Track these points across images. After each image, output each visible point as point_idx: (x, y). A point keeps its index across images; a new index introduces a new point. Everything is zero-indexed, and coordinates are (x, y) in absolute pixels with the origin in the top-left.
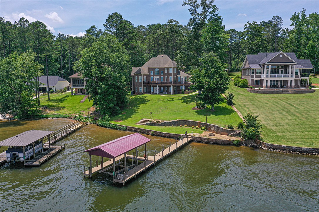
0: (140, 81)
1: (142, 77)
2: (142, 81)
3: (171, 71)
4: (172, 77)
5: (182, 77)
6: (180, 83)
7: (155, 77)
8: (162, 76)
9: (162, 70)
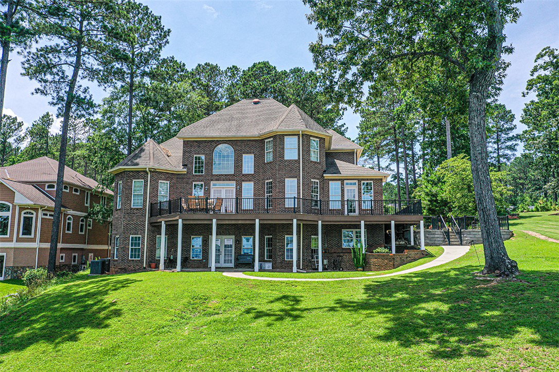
0: (136, 202)
1: (146, 182)
2: (145, 201)
3: (291, 152)
4: (298, 180)
5: (351, 184)
6: (343, 213)
7: (214, 185)
8: (248, 178)
9: (250, 153)
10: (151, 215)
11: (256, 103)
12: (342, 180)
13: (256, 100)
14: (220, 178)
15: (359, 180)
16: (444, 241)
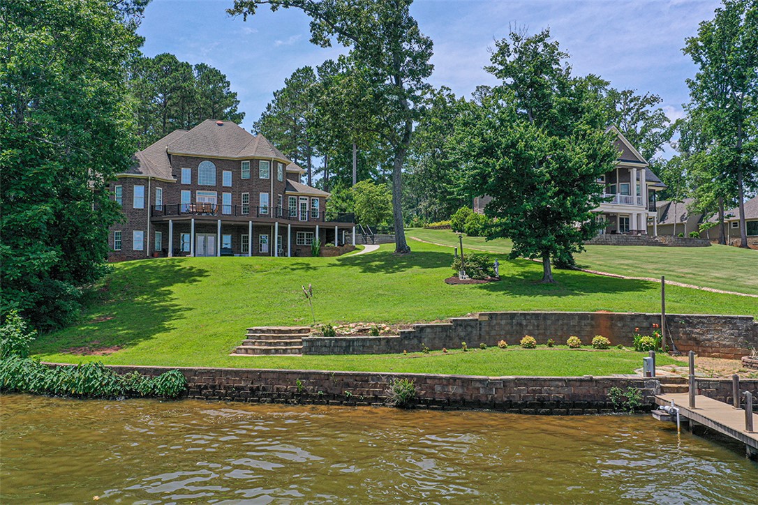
0: (138, 204)
1: (146, 187)
2: (146, 204)
3: (264, 174)
4: (270, 195)
5: (303, 199)
6: (298, 220)
7: (199, 193)
8: (227, 189)
9: (229, 170)
10: (152, 215)
11: (220, 125)
12: (298, 196)
13: (220, 122)
14: (203, 188)
15: (310, 197)
16: (363, 242)
